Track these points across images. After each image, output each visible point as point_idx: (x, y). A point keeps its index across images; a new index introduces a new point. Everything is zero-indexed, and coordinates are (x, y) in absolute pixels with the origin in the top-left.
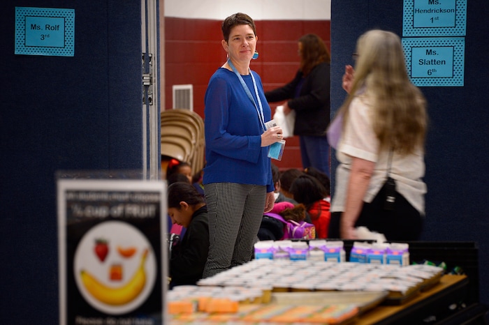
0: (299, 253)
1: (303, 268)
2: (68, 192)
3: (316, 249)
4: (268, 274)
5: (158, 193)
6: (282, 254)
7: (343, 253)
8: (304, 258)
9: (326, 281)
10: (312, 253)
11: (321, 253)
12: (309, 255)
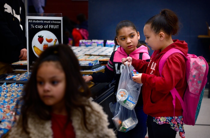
0: (89, 44)
1: (92, 49)
2: (29, 20)
3: (94, 43)
4: (81, 50)
5: (60, 21)
6: (83, 44)
7: (103, 44)
8: (91, 46)
9: (101, 53)
10: (93, 44)
11: (96, 44)
12: (92, 45)
